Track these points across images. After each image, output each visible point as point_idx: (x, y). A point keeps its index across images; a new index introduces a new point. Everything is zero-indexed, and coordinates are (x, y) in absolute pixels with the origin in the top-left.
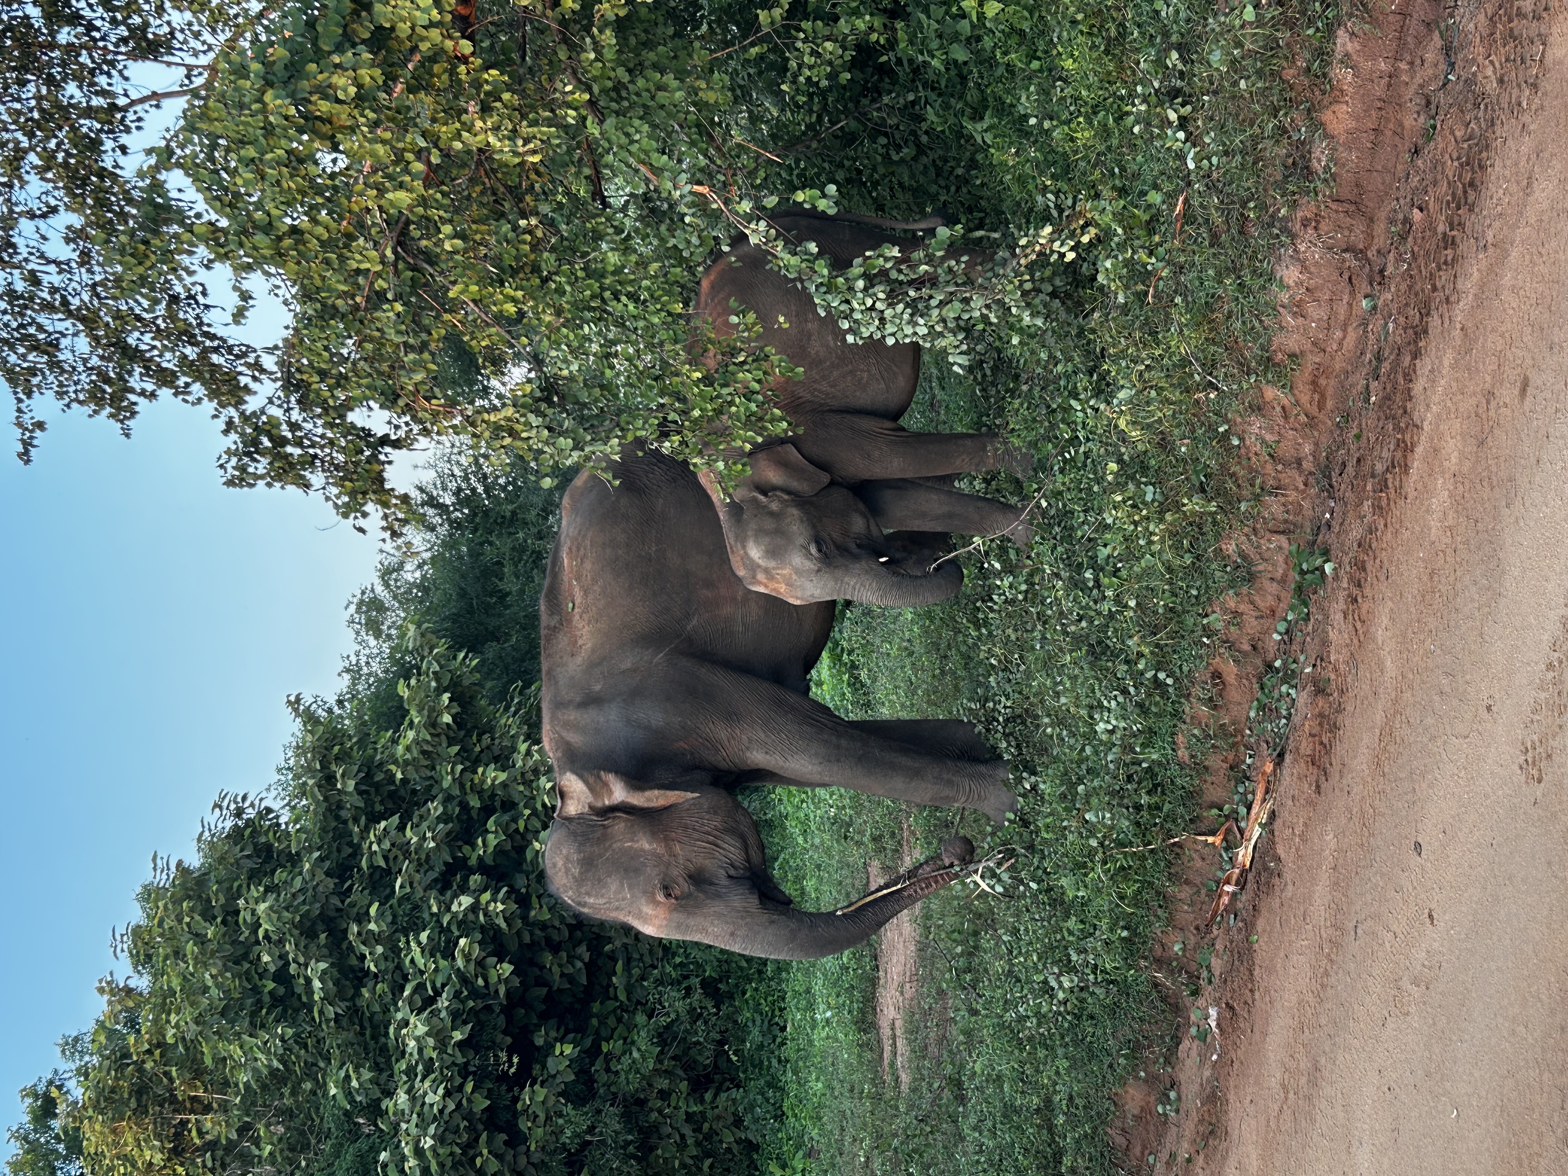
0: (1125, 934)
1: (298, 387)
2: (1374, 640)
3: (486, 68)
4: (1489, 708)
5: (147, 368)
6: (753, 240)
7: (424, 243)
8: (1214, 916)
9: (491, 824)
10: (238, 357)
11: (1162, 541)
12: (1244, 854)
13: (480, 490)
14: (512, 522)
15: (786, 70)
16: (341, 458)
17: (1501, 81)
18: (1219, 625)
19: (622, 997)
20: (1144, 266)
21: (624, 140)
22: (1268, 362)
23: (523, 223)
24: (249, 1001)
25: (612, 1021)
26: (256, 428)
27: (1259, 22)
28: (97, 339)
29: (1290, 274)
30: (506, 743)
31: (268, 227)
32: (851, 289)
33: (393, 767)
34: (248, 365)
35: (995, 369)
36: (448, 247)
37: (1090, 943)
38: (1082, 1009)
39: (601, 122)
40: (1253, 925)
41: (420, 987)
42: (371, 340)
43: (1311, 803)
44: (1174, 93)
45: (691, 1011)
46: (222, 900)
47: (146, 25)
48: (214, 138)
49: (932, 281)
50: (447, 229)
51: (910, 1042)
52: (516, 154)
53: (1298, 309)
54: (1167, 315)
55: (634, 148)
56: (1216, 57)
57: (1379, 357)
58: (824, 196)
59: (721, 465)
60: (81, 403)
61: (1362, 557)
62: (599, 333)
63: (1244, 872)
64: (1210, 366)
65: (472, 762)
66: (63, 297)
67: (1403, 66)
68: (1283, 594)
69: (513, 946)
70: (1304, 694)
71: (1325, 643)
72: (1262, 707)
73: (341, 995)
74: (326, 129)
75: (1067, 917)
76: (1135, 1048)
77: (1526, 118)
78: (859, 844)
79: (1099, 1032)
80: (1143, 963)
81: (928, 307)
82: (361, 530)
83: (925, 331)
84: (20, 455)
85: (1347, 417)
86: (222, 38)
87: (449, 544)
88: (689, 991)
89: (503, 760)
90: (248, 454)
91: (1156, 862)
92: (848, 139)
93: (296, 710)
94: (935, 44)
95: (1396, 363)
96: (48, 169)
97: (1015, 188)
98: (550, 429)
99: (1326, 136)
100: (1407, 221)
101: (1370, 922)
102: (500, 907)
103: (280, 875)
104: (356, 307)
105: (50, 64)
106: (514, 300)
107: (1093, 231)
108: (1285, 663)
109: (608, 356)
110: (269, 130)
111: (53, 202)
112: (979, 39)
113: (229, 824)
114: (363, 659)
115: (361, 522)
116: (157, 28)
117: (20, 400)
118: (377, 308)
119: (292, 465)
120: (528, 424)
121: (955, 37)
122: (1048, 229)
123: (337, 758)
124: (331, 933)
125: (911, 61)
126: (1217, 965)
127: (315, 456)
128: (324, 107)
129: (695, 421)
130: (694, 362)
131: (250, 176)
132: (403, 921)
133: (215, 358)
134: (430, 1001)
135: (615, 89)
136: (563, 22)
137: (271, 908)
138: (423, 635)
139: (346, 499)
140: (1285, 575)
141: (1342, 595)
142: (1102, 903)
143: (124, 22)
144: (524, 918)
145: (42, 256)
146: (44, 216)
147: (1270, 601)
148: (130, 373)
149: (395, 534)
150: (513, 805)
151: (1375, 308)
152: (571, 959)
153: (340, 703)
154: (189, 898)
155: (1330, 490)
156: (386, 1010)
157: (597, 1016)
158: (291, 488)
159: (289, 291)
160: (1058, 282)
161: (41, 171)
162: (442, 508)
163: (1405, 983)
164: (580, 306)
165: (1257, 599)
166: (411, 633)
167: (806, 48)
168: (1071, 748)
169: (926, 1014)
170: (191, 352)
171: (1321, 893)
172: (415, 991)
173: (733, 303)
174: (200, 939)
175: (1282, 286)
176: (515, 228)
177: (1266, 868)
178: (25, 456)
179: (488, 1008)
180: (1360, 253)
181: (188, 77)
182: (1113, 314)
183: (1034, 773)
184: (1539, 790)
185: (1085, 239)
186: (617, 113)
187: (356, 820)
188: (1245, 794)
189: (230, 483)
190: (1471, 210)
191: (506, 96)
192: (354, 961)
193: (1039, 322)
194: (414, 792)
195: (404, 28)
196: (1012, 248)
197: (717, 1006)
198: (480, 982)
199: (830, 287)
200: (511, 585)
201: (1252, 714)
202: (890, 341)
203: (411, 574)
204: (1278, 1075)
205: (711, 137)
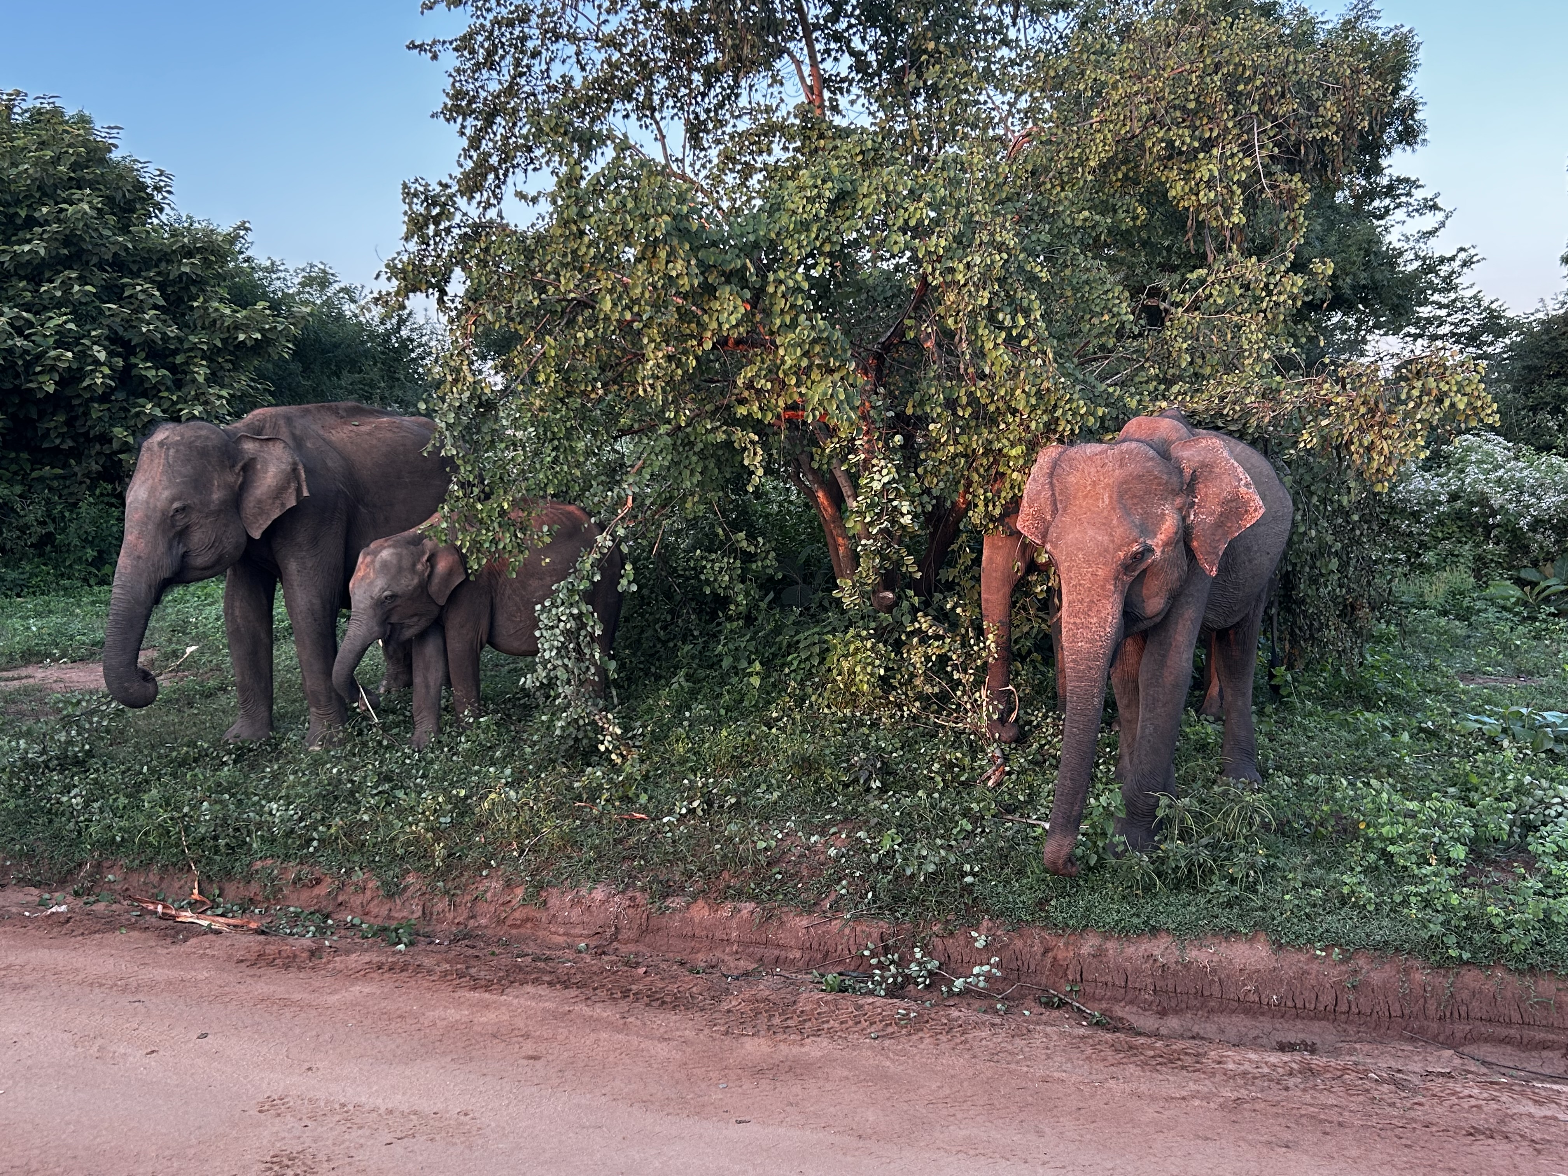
0: (118, 839)
1: (476, 233)
2: (352, 985)
3: (697, 358)
4: (310, 1069)
5: (481, 130)
6: (599, 538)
7: (580, 319)
8: (137, 900)
9: (163, 372)
10: (493, 192)
11: (412, 833)
12: (187, 916)
13: (413, 355)
14: (392, 378)
15: (710, 552)
16: (428, 263)
17: (729, 1011)
18: (354, 878)
19: (35, 474)
20: (599, 797)
21: (657, 450)
22: (540, 887)
23: (599, 385)
24: (8, 197)
25: (14, 467)
26: (445, 204)
27: (756, 852)
28: (498, 97)
29: (599, 894)
30: (227, 380)
31: (582, 216)
32: (571, 605)
33: (201, 299)
34: (488, 199)
35: (525, 706)
36: (579, 335)
37: (108, 814)
38: (56, 814)
39: (668, 434)
40: (134, 929)
41: (31, 325)
42: (513, 284)
43: (229, 957)
44: (710, 804)
45: (27, 527)
46: (88, 177)
47: (708, 132)
48: (638, 179)
49: (581, 658)
50: (591, 334)
51: (18, 690)
52: (643, 379)
53: (577, 902)
54: (568, 817)
55: (653, 457)
56: (733, 827)
57: (547, 959)
58: (630, 583)
59: (444, 525)
60: (453, 84)
61: (411, 968)
62: (529, 438)
63: (173, 918)
64: (535, 849)
65: (210, 356)
66: (524, 74)
67: (735, 948)
68: (380, 919)
69: (69, 392)
70: (309, 943)
71: (348, 952)
72: (297, 915)
73: (19, 266)
74: (649, 254)
75: (127, 796)
76: (29, 855)
77: (707, 1031)
78: (170, 641)
79: (39, 828)
80: (96, 854)
81: (562, 657)
82: (378, 276)
83: (547, 657)
84: (412, 42)
85: (506, 944)
86: (703, 183)
87: (373, 336)
88: (43, 524)
89: (213, 379)
90: (426, 199)
91: (175, 855)
92: (669, 595)
93: (239, 228)
94: (731, 646)
95: (544, 972)
96: (610, 66)
97: (644, 706)
98: (460, 407)
99: (688, 905)
100: (638, 964)
101: (144, 1010)
102: (99, 381)
103: (112, 219)
104: (534, 273)
105: (679, 68)
106: (547, 381)
107: (619, 761)
108: (331, 926)
109: (514, 444)
110: (645, 218)
111: (588, 68)
112: (736, 674)
113: (149, 181)
114: (282, 275)
115: (383, 277)
116: (706, 140)
117: (451, 43)
118: (535, 288)
119: (421, 229)
120: (463, 391)
121: (736, 659)
122: (619, 731)
123: (206, 259)
124: (69, 258)
125: (720, 632)
126: (100, 907)
127: (428, 245)
128: (663, 254)
129: (473, 506)
130: (514, 503)
131: (614, 204)
132: (83, 310)
133: (491, 176)
134: (20, 333)
135: (690, 442)
136: (729, 407)
137: (85, 213)
138: (303, 318)
139: (400, 266)
140: (394, 918)
141: (383, 959)
142: (141, 820)
143: (709, 117)
144: (92, 399)
145: (552, 60)
146: (578, 62)
147: (375, 911)
148: (476, 118)
149: (376, 300)
150: (179, 388)
151: (580, 952)
152: (62, 435)
153: (248, 260)
154: (88, 153)
155: (455, 940)
156: (9, 299)
157: (18, 456)
158: (404, 228)
159: (541, 226)
160: (585, 741)
161: (608, 61)
162: (398, 329)
163: (100, 1041)
164: (546, 425)
165: (376, 902)
166: (303, 309)
167: (724, 565)
168: (257, 786)
169: (41, 701)
170: (494, 160)
171: (161, 974)
172: (27, 320)
173: (556, 527)
174: (56, 161)
175: (591, 889)
176: (595, 380)
177: (178, 933)
178: (412, 46)
179: (17, 376)
180: (615, 938)
181: (677, 160)
182: (566, 781)
183: (235, 762)
184: (254, 1112)
185: (613, 756)
186: (674, 444)
187: (159, 274)
188: (232, 911)
189: (405, 186)
190: (647, 1005)
191: (680, 372)
192: (47, 275)
193: (558, 732)
194: (184, 315)
195: (716, 305)
196: (606, 709)
197: (32, 545)
198: (38, 369)
199: (572, 591)
200: (347, 379)
201: (292, 909)
202: (537, 634)
203: (348, 309)
204: (18, 962)
205: (663, 507)
